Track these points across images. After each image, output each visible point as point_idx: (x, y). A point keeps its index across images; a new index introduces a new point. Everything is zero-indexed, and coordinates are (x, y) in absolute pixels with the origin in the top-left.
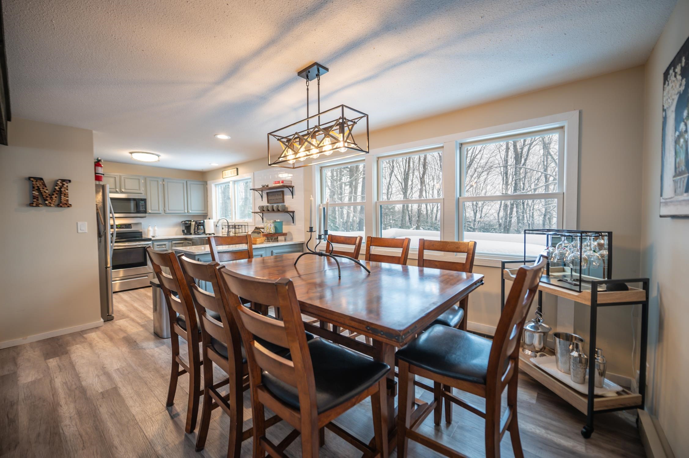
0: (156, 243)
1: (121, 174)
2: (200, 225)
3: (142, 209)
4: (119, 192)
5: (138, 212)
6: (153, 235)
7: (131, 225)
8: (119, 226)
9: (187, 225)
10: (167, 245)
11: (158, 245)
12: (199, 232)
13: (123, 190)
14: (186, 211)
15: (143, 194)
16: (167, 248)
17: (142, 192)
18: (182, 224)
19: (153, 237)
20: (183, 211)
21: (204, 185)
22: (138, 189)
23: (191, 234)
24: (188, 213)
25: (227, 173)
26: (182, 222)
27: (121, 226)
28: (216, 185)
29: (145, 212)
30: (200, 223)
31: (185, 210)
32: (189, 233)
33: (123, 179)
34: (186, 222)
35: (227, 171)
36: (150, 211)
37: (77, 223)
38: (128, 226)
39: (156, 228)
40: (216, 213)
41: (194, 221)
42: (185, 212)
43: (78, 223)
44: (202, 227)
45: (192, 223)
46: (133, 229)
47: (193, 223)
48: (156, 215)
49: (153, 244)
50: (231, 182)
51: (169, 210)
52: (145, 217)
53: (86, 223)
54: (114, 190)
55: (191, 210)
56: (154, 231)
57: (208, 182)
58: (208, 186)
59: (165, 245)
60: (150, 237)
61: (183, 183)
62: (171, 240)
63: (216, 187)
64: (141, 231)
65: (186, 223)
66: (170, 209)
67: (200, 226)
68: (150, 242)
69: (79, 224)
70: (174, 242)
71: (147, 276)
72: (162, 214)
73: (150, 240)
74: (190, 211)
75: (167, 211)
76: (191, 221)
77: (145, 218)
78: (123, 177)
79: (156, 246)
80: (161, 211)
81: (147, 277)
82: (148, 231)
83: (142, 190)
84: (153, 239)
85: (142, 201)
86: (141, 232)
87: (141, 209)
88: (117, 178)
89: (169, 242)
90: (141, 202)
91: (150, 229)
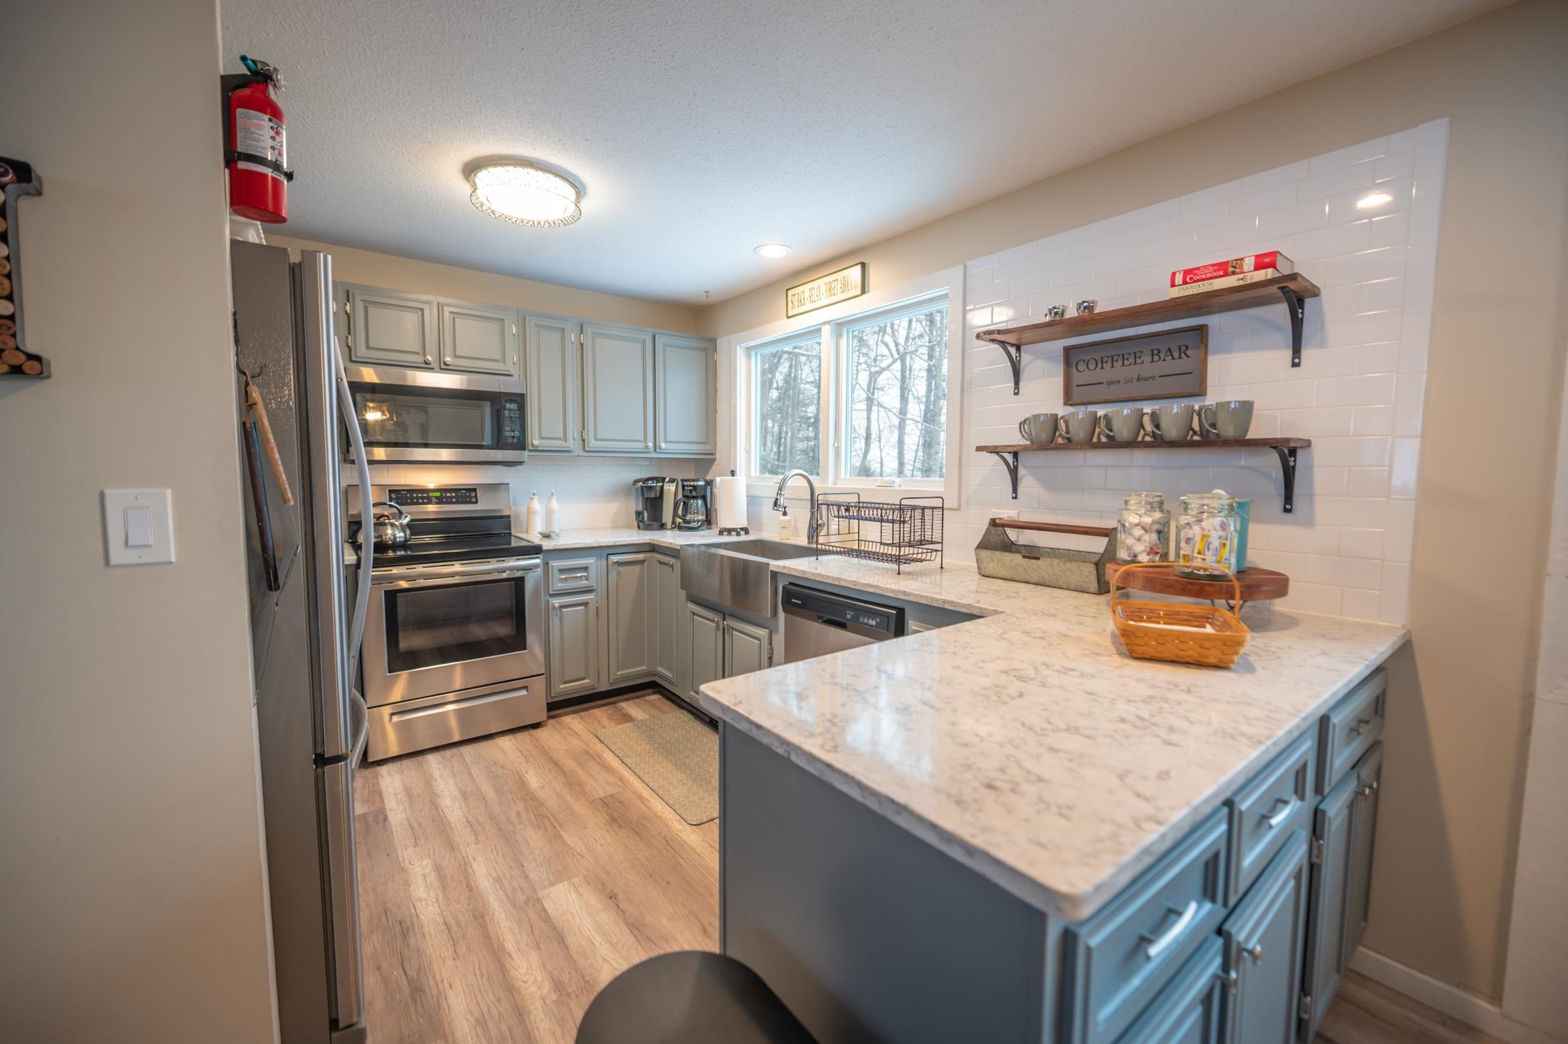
0: (556, 564)
1: (442, 300)
2: (694, 494)
3: (508, 432)
4: (435, 365)
5: (499, 443)
6: (544, 530)
7: (475, 490)
8: (438, 494)
9: (653, 495)
10: (592, 571)
11: (562, 571)
12: (689, 522)
13: (448, 359)
14: (650, 444)
15: (516, 378)
16: (593, 582)
17: (509, 367)
18: (637, 489)
19: (546, 536)
20: (641, 445)
21: (705, 350)
22: (497, 356)
23: (662, 526)
24: (655, 451)
25: (807, 295)
26: (636, 481)
27: (445, 495)
28: (749, 350)
29: (521, 445)
30: (695, 487)
31: (645, 441)
32: (656, 524)
33: (447, 316)
34: (650, 483)
35: (806, 288)
36: (536, 442)
37: (102, 495)
38: (466, 494)
39: (555, 504)
40: (748, 452)
41: (672, 481)
42: (647, 447)
43: (108, 492)
44: (700, 502)
45: (666, 487)
46: (484, 505)
47: (670, 488)
48: (556, 455)
49: (546, 564)
50: (826, 330)
51: (596, 439)
52: (521, 463)
53: (169, 492)
54: (420, 359)
55: (666, 441)
56: (549, 513)
57: (721, 342)
58: (721, 357)
59: (585, 569)
60: (536, 539)
61: (644, 342)
62: (605, 552)
63: (749, 357)
64: (506, 513)
65: (650, 488)
66: (599, 437)
67: (694, 497)
68: (537, 561)
69: (117, 499)
70: (615, 558)
71: (526, 688)
72: (576, 453)
73: (536, 550)
74: (663, 445)
75: (592, 444)
76: (664, 479)
77: (518, 467)
78: (447, 310)
79: (557, 575)
80: (572, 443)
81: (524, 692)
82: (530, 512)
83: (512, 362)
84: (547, 545)
85: (510, 401)
86: (509, 517)
87: (507, 434)
88: (427, 313)
89: (599, 557)
90: (508, 406)
91: (537, 505)
